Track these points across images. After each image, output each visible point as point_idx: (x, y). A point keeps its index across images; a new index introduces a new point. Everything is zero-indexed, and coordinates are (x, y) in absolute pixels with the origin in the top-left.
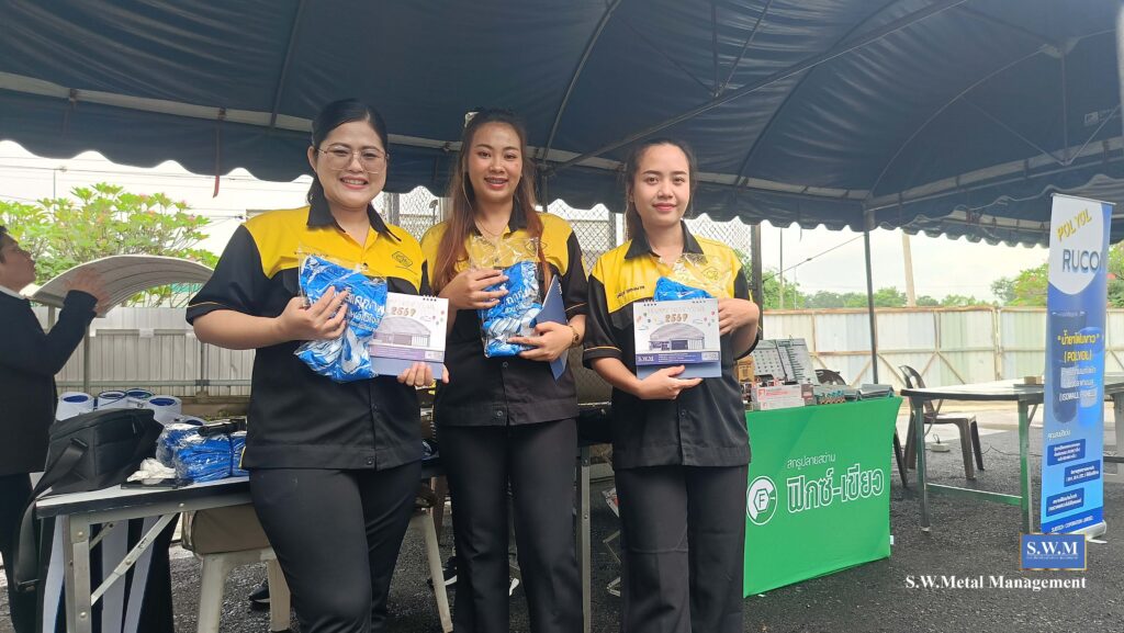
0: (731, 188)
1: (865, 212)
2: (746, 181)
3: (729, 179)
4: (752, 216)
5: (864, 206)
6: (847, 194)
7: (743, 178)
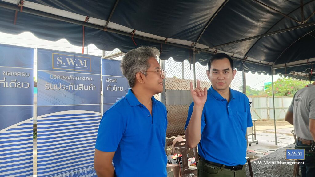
0: (242, 60)
1: (272, 69)
2: (247, 58)
3: (242, 57)
4: (246, 70)
5: (272, 67)
6: (269, 63)
7: (246, 57)
